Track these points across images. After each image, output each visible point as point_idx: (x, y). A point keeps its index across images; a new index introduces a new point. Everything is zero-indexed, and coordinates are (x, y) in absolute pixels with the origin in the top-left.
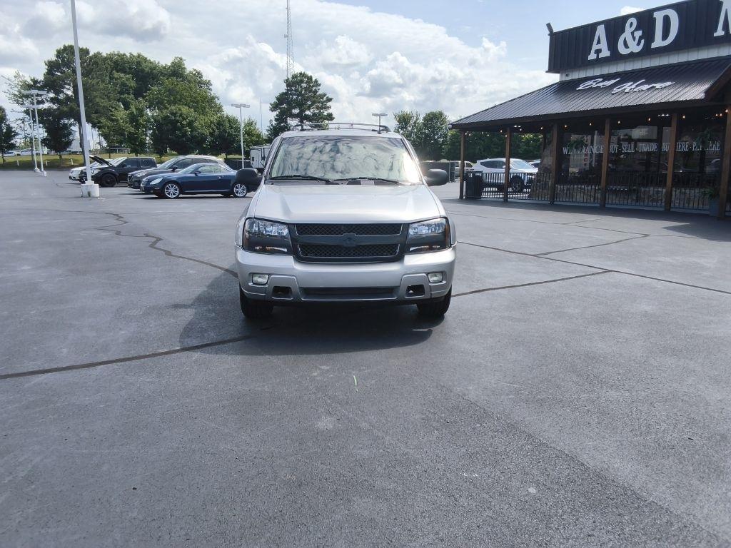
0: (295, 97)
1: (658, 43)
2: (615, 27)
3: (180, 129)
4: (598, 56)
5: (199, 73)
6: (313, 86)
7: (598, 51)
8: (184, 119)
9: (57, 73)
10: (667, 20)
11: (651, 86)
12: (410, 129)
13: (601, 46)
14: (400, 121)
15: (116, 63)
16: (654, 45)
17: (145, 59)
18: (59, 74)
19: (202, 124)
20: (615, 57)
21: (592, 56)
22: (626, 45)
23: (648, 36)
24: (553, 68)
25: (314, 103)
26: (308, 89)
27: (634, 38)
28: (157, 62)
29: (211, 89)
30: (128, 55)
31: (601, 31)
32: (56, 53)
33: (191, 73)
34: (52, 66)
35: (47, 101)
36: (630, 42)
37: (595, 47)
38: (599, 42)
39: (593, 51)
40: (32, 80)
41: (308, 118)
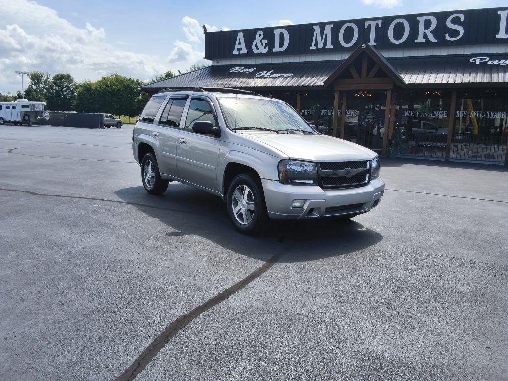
1: (277, 49)
2: (250, 35)
4: (239, 52)
7: (239, 49)
10: (282, 35)
11: (280, 75)
12: (42, 86)
13: (240, 45)
14: (32, 79)
16: (275, 50)
20: (250, 54)
21: (235, 52)
22: (258, 48)
23: (271, 44)
24: (208, 56)
27: (262, 44)
31: (240, 36)
36: (260, 45)
37: (237, 46)
38: (239, 43)
39: (236, 49)
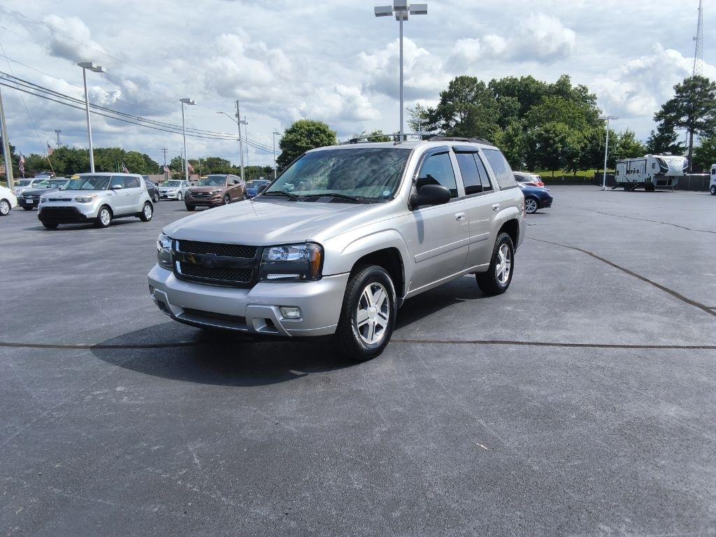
0: (685, 103)
3: (551, 146)
5: (584, 88)
6: (709, 90)
8: (557, 136)
9: (449, 102)
15: (507, 87)
17: (534, 81)
18: (451, 103)
19: (575, 139)
25: (708, 108)
26: (703, 94)
28: (543, 82)
29: (595, 104)
30: (519, 79)
32: (449, 85)
33: (576, 89)
34: (445, 97)
35: (439, 127)
40: (428, 110)
41: (699, 126)
